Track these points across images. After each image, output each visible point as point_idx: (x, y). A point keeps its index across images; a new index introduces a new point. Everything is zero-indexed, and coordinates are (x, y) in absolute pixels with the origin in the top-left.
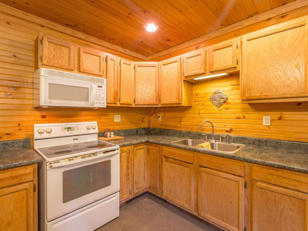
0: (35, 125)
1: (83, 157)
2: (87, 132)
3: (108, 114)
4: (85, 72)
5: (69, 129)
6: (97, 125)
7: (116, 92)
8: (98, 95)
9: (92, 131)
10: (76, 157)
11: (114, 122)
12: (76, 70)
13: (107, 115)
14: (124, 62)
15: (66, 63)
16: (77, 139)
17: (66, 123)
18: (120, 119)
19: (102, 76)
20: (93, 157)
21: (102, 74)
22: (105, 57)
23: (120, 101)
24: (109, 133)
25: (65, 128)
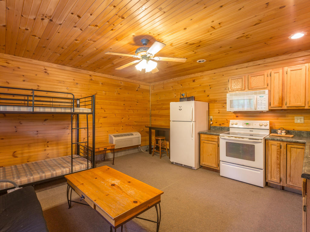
0: (231, 121)
1: (236, 137)
2: (259, 127)
3: (287, 115)
4: (252, 89)
5: (247, 124)
6: (268, 124)
7: (281, 98)
8: (260, 103)
9: (263, 127)
10: (232, 137)
11: (294, 123)
12: (247, 89)
13: (285, 116)
14: (291, 70)
15: (240, 87)
16: (252, 131)
17: (246, 121)
18: (302, 120)
19: (266, 88)
20: (241, 139)
21: (266, 87)
22: (270, 73)
23: (286, 105)
24: (279, 131)
25: (245, 124)
